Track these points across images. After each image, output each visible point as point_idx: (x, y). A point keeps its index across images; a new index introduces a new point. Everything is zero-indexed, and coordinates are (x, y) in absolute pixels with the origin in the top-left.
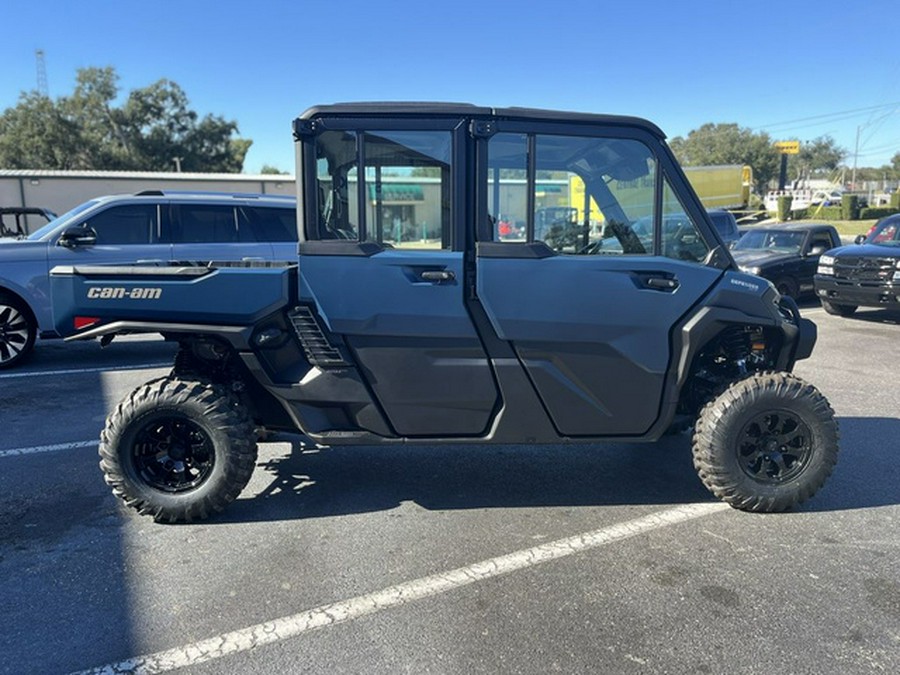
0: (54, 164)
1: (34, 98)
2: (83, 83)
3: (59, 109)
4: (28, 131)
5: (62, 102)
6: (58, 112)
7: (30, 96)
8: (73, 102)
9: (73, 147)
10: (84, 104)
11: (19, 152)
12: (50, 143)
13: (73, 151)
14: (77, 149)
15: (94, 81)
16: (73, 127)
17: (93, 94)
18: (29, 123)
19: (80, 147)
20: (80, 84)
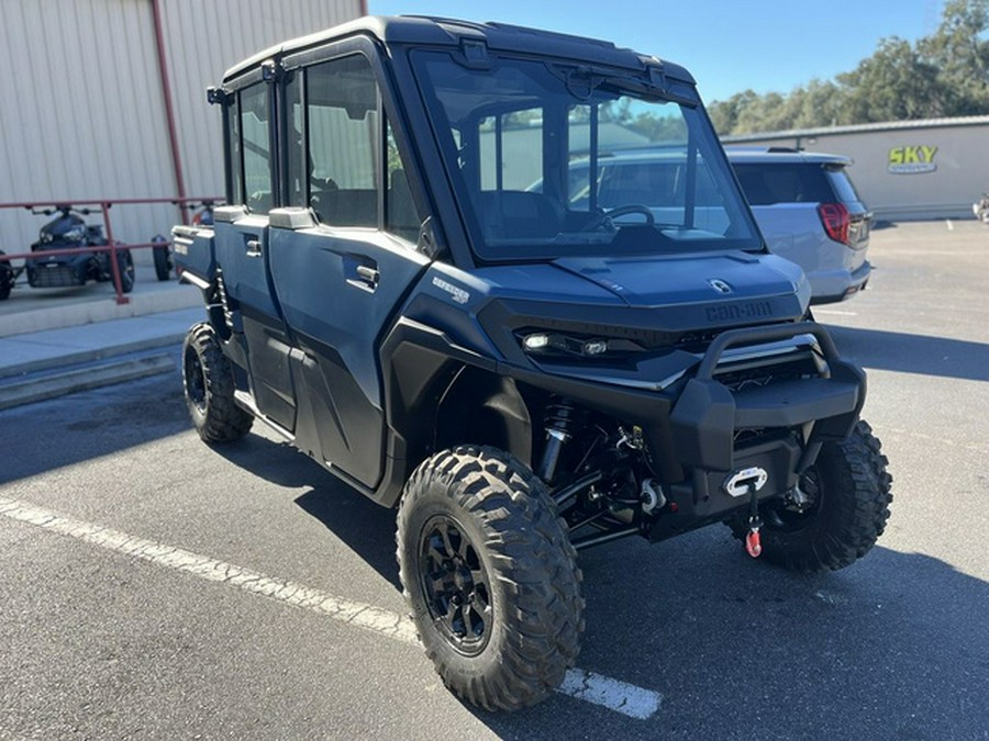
0: (903, 116)
1: (893, 44)
2: (950, 17)
3: (917, 52)
4: (879, 83)
5: (922, 44)
6: (916, 57)
7: (889, 41)
8: (934, 42)
9: (926, 95)
10: (946, 42)
11: (867, 106)
12: (900, 93)
13: (926, 99)
14: (931, 96)
15: (963, 14)
16: (929, 72)
17: (960, 28)
18: (882, 74)
19: (933, 94)
20: (947, 19)
